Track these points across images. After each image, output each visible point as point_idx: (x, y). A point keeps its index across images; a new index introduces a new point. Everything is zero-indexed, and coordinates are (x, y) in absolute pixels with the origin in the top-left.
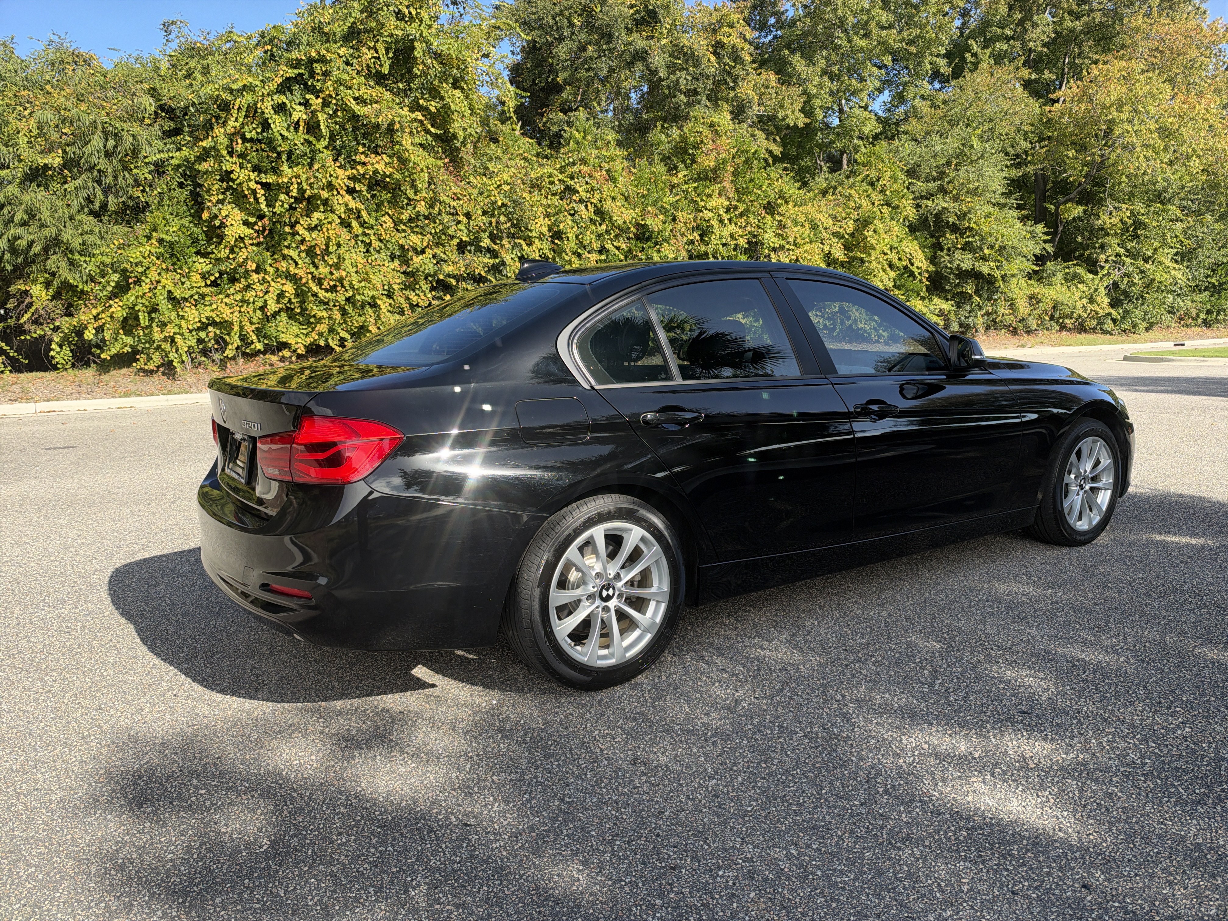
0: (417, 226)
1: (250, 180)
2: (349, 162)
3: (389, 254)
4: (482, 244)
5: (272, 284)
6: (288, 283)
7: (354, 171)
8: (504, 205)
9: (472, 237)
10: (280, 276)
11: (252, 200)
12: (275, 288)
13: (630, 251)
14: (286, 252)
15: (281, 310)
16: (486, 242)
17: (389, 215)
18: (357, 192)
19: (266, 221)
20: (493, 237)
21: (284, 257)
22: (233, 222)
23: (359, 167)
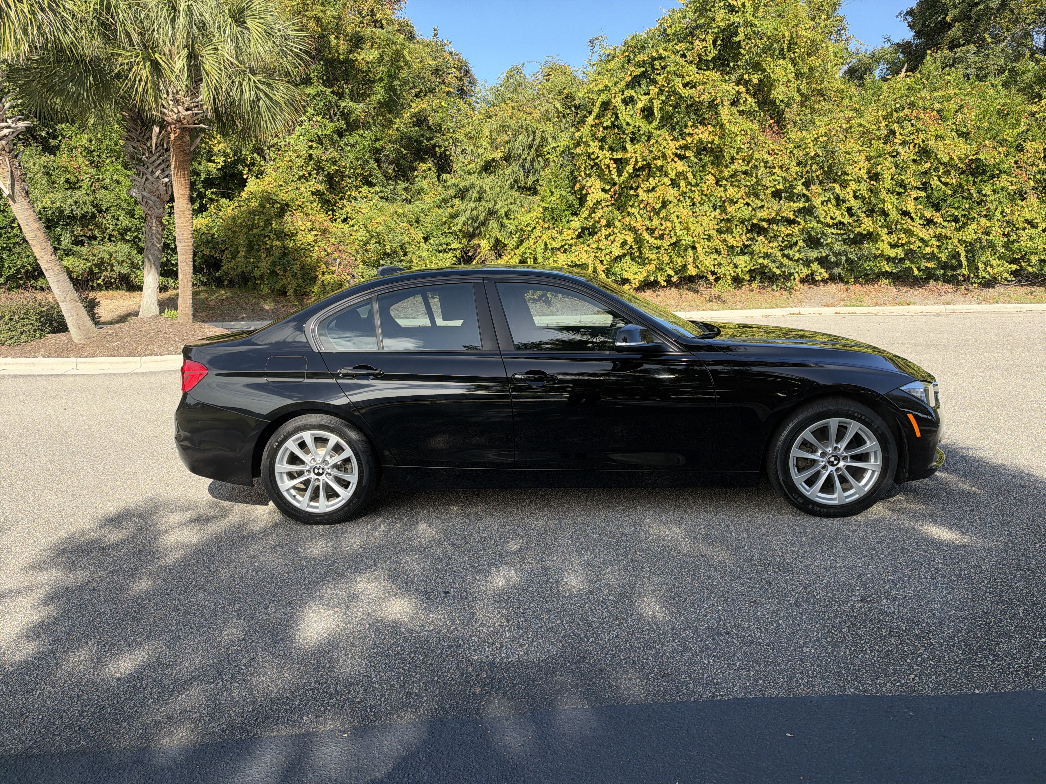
0: (736, 181)
1: (606, 158)
2: (680, 135)
3: (711, 205)
4: (795, 191)
5: (619, 235)
6: (630, 233)
7: (684, 142)
8: (817, 155)
9: (787, 185)
10: (624, 229)
11: (607, 172)
12: (620, 238)
13: (960, 185)
14: (629, 210)
15: (624, 255)
16: (799, 188)
17: (712, 174)
18: (686, 158)
19: (617, 187)
20: (807, 184)
21: (629, 214)
22: (594, 191)
23: (688, 138)
